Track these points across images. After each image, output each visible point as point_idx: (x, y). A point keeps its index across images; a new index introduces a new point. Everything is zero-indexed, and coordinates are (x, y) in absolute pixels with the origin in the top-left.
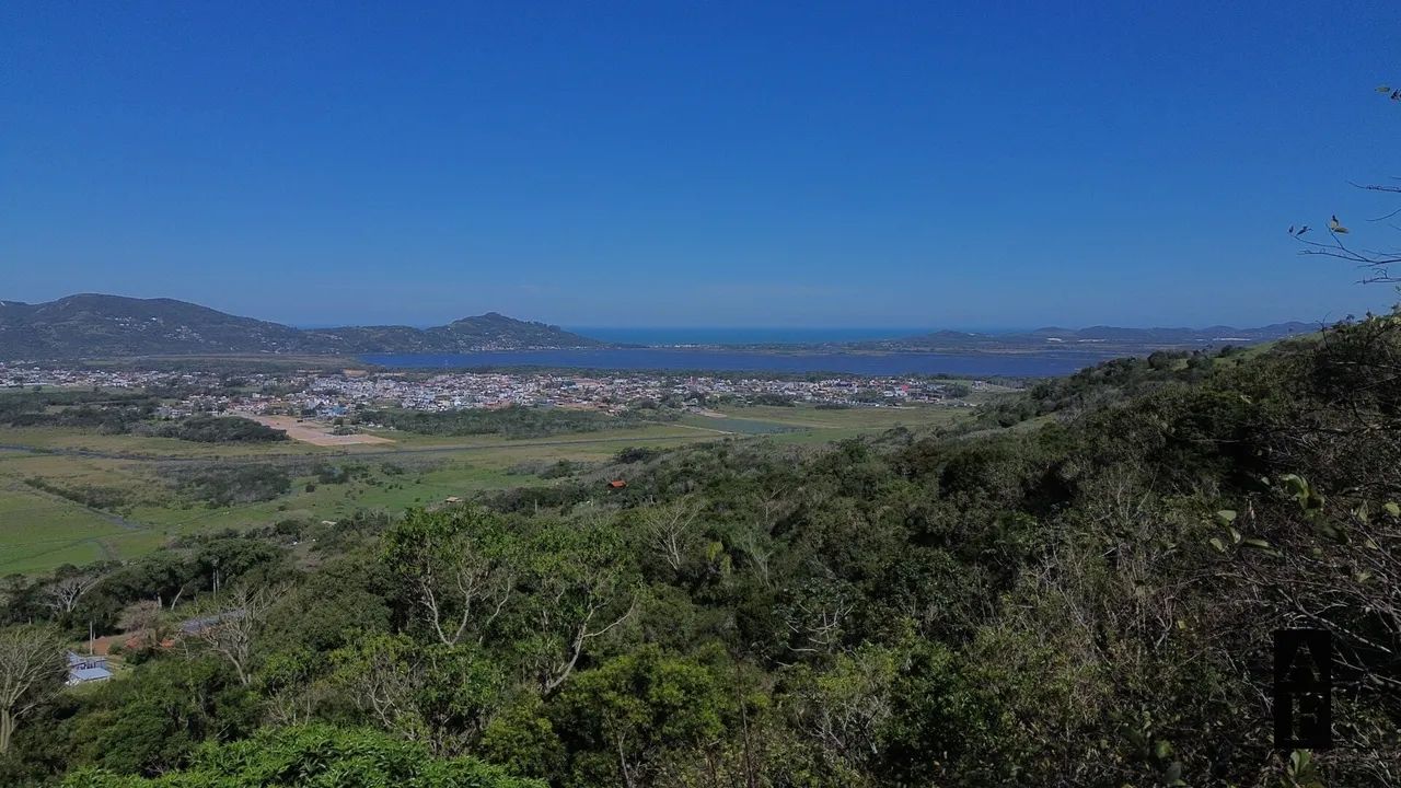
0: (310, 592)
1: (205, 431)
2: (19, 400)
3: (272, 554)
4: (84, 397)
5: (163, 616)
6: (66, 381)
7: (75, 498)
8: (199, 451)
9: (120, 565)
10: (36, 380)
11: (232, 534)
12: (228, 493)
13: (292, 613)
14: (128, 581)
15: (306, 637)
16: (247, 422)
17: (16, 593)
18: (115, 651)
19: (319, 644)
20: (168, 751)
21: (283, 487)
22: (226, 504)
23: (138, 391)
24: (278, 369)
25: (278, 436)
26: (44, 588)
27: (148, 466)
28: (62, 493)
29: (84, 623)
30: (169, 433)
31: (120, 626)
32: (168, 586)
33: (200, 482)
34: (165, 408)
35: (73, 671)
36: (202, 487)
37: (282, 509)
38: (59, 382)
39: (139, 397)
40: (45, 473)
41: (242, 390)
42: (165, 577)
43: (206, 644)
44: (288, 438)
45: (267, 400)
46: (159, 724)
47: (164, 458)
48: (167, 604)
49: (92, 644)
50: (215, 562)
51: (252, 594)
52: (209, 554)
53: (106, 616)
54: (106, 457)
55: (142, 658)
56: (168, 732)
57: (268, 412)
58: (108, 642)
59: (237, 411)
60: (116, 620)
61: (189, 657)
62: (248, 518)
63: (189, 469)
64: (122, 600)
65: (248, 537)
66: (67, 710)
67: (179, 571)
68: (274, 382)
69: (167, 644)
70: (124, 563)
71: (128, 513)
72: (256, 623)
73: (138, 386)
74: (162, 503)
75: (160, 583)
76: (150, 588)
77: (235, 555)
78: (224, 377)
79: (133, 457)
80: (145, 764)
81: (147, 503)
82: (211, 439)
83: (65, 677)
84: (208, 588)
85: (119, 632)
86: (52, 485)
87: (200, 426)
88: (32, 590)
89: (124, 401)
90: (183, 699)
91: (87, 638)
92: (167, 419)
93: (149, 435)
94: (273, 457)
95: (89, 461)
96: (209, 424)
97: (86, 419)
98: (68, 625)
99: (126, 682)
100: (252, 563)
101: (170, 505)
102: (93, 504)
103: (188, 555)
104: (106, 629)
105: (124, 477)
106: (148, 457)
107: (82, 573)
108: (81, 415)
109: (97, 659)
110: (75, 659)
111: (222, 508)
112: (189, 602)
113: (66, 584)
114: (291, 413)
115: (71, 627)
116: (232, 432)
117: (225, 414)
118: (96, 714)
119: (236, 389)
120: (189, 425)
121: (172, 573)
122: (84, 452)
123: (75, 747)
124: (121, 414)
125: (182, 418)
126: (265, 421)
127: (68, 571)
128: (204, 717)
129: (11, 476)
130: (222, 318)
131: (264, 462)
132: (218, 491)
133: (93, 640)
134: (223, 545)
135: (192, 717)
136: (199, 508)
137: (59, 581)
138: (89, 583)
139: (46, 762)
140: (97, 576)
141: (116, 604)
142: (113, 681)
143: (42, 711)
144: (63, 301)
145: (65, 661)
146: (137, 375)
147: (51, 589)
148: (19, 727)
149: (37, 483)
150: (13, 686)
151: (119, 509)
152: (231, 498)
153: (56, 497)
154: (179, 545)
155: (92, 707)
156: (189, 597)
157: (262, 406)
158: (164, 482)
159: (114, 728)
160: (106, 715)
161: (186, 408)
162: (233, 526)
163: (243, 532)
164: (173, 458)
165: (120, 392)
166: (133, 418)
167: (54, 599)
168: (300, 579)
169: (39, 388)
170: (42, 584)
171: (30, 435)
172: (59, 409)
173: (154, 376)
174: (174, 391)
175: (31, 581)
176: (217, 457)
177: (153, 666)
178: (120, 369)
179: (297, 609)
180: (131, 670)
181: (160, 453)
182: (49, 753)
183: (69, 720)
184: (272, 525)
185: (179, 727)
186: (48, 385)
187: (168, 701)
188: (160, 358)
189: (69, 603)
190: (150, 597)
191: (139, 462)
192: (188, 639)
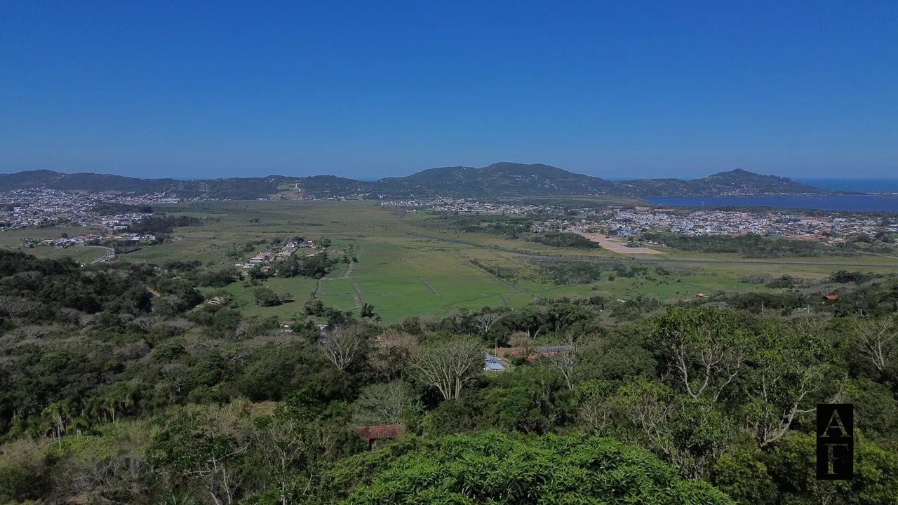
0: (608, 342)
1: (555, 240)
2: (469, 218)
3: (587, 315)
4: (497, 218)
5: (530, 342)
6: (490, 209)
7: (491, 271)
8: (551, 251)
9: (510, 310)
10: (479, 209)
11: (566, 301)
12: (566, 277)
13: (597, 353)
14: (514, 320)
15: (605, 369)
16: (578, 236)
17: (465, 318)
18: (507, 356)
19: (612, 375)
20: (530, 418)
21: (595, 276)
22: (564, 283)
23: (523, 216)
24: (596, 205)
25: (595, 246)
26: (476, 317)
27: (526, 258)
28: (485, 268)
29: (493, 339)
30: (537, 240)
31: (509, 343)
32: (533, 325)
33: (551, 269)
34: (536, 226)
35: (487, 363)
36: (552, 272)
37: (594, 289)
38: (487, 211)
39: (524, 219)
40: (478, 257)
41: (576, 217)
42: (532, 320)
43: (551, 362)
44: (599, 247)
45: (589, 224)
46: (526, 401)
47: (534, 254)
48: (532, 335)
49: (496, 350)
50: (557, 316)
51: (575, 338)
52: (554, 310)
53: (503, 336)
54: (507, 251)
55: (520, 362)
56: (530, 408)
57: (589, 231)
58: (503, 350)
59: (574, 230)
60: (508, 340)
61: (542, 368)
62: (575, 292)
63: (546, 261)
64: (511, 329)
65: (575, 303)
66: (484, 384)
67: (539, 318)
68: (594, 213)
69: (531, 357)
70: (513, 309)
71: (515, 282)
72: (577, 355)
73: (524, 213)
74: (530, 278)
75: (529, 323)
76: (523, 325)
77: (568, 313)
78: (566, 209)
79: (519, 252)
80: (519, 422)
81: (525, 278)
82: (558, 245)
83: (483, 366)
84: (553, 329)
85: (509, 346)
86: (482, 264)
87: (552, 237)
88: (470, 318)
89: (517, 221)
90: (539, 391)
91: (494, 347)
92: (536, 232)
93: (527, 240)
94: (591, 258)
95: (499, 253)
96: (557, 236)
97: (498, 229)
98: (486, 338)
99: (511, 374)
100: (577, 319)
101: (535, 280)
102: (499, 276)
103: (544, 310)
104: (503, 344)
105: (514, 263)
106: (526, 253)
107: (493, 312)
108: (496, 228)
109: (498, 359)
110: (488, 357)
111: (562, 285)
112: (543, 336)
113: (486, 316)
114: (602, 232)
115: (487, 340)
116: (569, 241)
117: (566, 231)
118: (496, 390)
119: (572, 216)
120: (547, 236)
121: (535, 318)
122: (496, 248)
123: (486, 405)
124: (514, 229)
125: (544, 232)
126: (587, 236)
127: (487, 310)
128: (548, 403)
129: (464, 257)
130: (566, 174)
131: (585, 261)
132: (560, 274)
133: (497, 348)
134: (561, 306)
135: (543, 402)
136: (550, 285)
137: (482, 314)
138: (496, 318)
139: (474, 409)
140: (500, 315)
141: (508, 331)
142: (505, 372)
143: (473, 381)
144: (491, 167)
145: (484, 358)
146: (523, 207)
147: (478, 318)
148: (463, 387)
149: (475, 262)
150: (461, 366)
151: (511, 280)
152: (567, 280)
153: (483, 270)
154: (539, 303)
155: (495, 385)
156: (543, 333)
157: (586, 227)
158: (533, 267)
159: (505, 399)
160: (501, 391)
161: (546, 226)
162: (568, 296)
163: (572, 300)
164: (538, 254)
165: (514, 216)
166: (520, 231)
167: (480, 324)
168: (603, 333)
169: (478, 213)
170: (475, 315)
171: (472, 237)
172: (486, 224)
173: (531, 208)
174: (541, 216)
175: (470, 313)
176: (561, 256)
177: (524, 368)
178: (515, 203)
179: (601, 352)
180: (514, 368)
181: (532, 251)
182: (475, 405)
183: (485, 389)
184: (588, 298)
185: (536, 406)
186: (482, 211)
187: (532, 391)
188: (533, 198)
189: (487, 327)
190: (524, 330)
191: (521, 255)
192: (543, 357)
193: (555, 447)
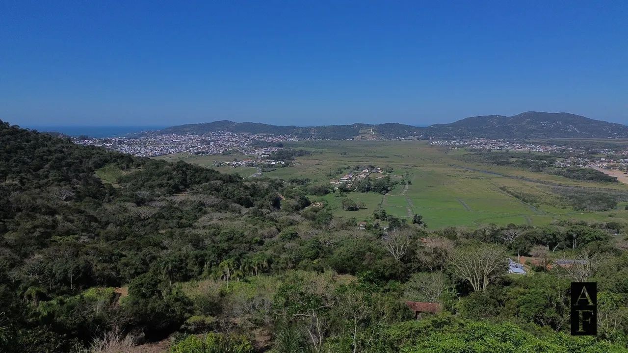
0: (622, 262)
1: (575, 174)
2: (501, 155)
3: (603, 237)
4: (524, 155)
5: (549, 254)
6: (518, 148)
7: (517, 197)
8: (572, 183)
9: (533, 228)
10: (508, 147)
11: (584, 224)
12: (584, 204)
13: (611, 269)
14: (535, 235)
15: (618, 283)
16: (597, 172)
17: (493, 231)
18: (528, 263)
19: (625, 289)
20: (546, 315)
21: (612, 205)
22: (583, 209)
23: (547, 154)
24: (616, 146)
25: (613, 180)
26: (502, 231)
27: (548, 187)
28: (512, 194)
29: (516, 249)
30: (559, 174)
31: (530, 253)
32: (552, 242)
33: (571, 197)
34: (559, 162)
35: (511, 267)
36: (572, 200)
37: (610, 216)
38: (516, 149)
39: (548, 157)
40: (507, 185)
41: (596, 156)
42: (551, 237)
43: (567, 272)
44: (618, 181)
45: (608, 162)
46: (543, 302)
47: (555, 184)
48: (551, 249)
49: (519, 258)
50: (575, 235)
51: (591, 255)
52: (572, 231)
53: (525, 248)
54: (531, 181)
55: (540, 269)
56: (547, 307)
57: (608, 168)
58: (525, 259)
59: (593, 166)
60: (529, 251)
61: (559, 276)
62: (593, 218)
63: (566, 191)
64: (532, 243)
65: (592, 227)
66: (507, 283)
67: (558, 236)
68: (613, 153)
69: (550, 267)
70: (535, 227)
71: (538, 207)
72: (592, 269)
73: (548, 152)
74: (552, 204)
75: (549, 239)
76: (544, 240)
77: (584, 234)
78: (587, 150)
79: (542, 183)
80: (536, 316)
81: (547, 204)
82: (578, 178)
83: (507, 269)
84: (570, 246)
85: (530, 256)
86: (509, 190)
87: (573, 171)
88: (498, 231)
89: (541, 158)
90: (555, 294)
91: (517, 255)
92: (559, 167)
93: (550, 173)
94: (609, 190)
95: (524, 182)
96: (578, 171)
97: (525, 164)
98: (510, 248)
99: (531, 278)
100: (593, 240)
101: (556, 206)
102: (524, 200)
103: (563, 230)
104: (525, 254)
105: (537, 191)
106: (549, 183)
107: (517, 228)
108: (523, 162)
109: (520, 265)
110: (512, 263)
111: (580, 211)
112: (561, 251)
113: (511, 231)
114: (621, 169)
115: (511, 249)
116: (588, 176)
117: (586, 167)
118: (517, 289)
119: (593, 155)
120: (568, 170)
121: (554, 236)
122: (522, 178)
123: (508, 299)
124: (539, 164)
125: (566, 167)
126: (606, 172)
127: (512, 226)
128: (563, 305)
129: (495, 185)
130: (589, 121)
131: (604, 192)
132: (579, 202)
133: (519, 256)
134: (579, 228)
135: (558, 303)
136: (569, 209)
137: (508, 229)
138: (520, 233)
139: (498, 301)
140: (523, 231)
141: (530, 244)
142: (526, 276)
143: (498, 280)
144: (520, 115)
145: (508, 263)
146: (547, 147)
147: (505, 232)
148: (490, 284)
149: (503, 189)
150: (489, 267)
151: (535, 204)
152: (585, 207)
153: (510, 195)
154: (559, 224)
155: (516, 284)
156: (562, 249)
157: (606, 164)
158: (554, 195)
159: (525, 297)
160: (522, 290)
161: (568, 163)
162: (585, 220)
163: (590, 224)
164: (560, 185)
165: (539, 154)
166: (544, 165)
167: (506, 236)
168: (617, 253)
169: (508, 151)
170: (502, 230)
171: (503, 169)
172: (514, 160)
173: (555, 148)
174: (564, 155)
175: (498, 227)
176: (580, 187)
177: (543, 275)
178: (540, 144)
179: (615, 268)
180: (534, 273)
181: (554, 182)
182: (499, 298)
183: (507, 287)
184: (605, 223)
185: (552, 306)
186: (511, 150)
187: (549, 292)
188: (558, 140)
189: (511, 239)
190: (544, 244)
191: (544, 185)
192: (560, 267)
193: (566, 345)
